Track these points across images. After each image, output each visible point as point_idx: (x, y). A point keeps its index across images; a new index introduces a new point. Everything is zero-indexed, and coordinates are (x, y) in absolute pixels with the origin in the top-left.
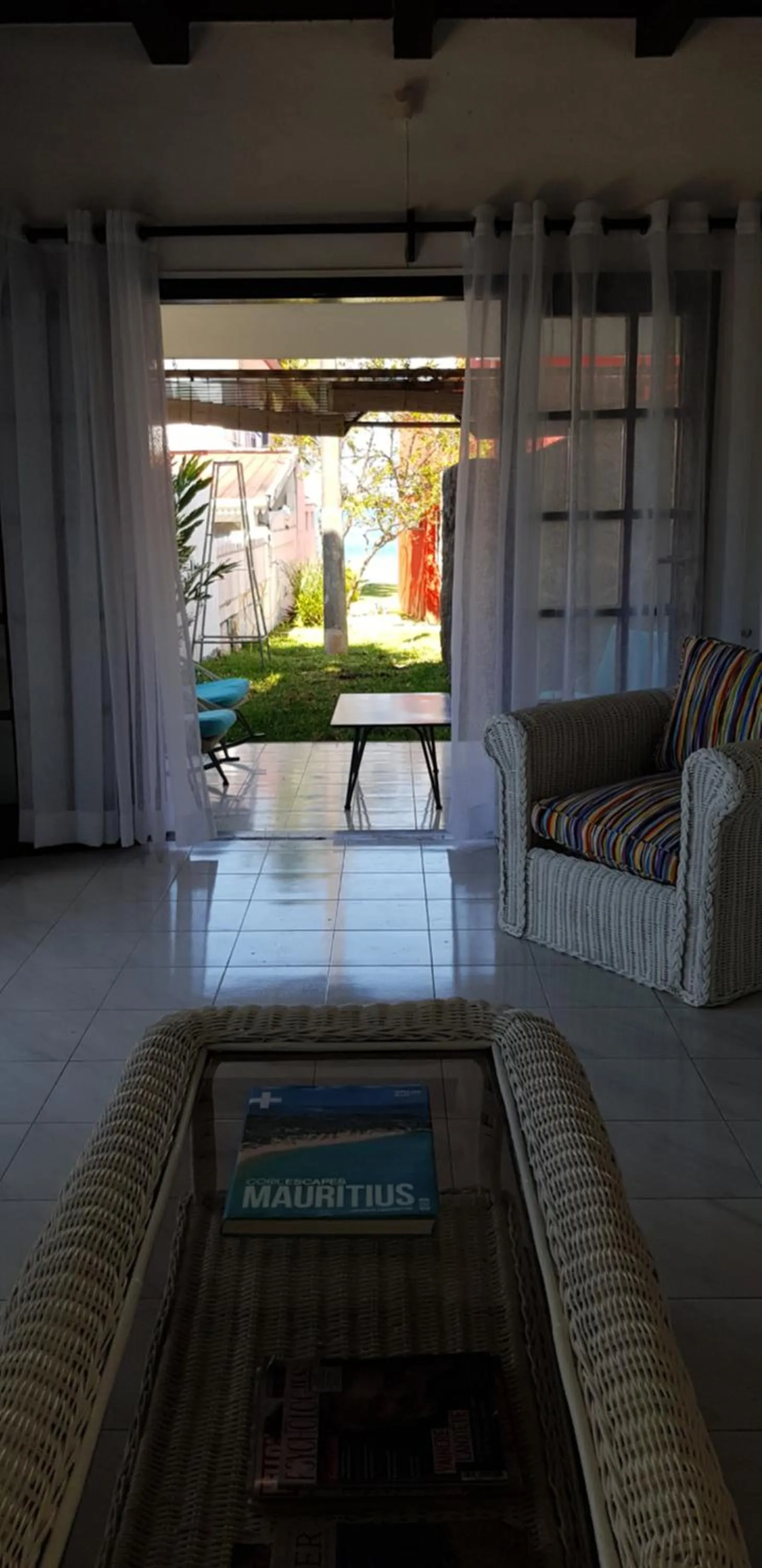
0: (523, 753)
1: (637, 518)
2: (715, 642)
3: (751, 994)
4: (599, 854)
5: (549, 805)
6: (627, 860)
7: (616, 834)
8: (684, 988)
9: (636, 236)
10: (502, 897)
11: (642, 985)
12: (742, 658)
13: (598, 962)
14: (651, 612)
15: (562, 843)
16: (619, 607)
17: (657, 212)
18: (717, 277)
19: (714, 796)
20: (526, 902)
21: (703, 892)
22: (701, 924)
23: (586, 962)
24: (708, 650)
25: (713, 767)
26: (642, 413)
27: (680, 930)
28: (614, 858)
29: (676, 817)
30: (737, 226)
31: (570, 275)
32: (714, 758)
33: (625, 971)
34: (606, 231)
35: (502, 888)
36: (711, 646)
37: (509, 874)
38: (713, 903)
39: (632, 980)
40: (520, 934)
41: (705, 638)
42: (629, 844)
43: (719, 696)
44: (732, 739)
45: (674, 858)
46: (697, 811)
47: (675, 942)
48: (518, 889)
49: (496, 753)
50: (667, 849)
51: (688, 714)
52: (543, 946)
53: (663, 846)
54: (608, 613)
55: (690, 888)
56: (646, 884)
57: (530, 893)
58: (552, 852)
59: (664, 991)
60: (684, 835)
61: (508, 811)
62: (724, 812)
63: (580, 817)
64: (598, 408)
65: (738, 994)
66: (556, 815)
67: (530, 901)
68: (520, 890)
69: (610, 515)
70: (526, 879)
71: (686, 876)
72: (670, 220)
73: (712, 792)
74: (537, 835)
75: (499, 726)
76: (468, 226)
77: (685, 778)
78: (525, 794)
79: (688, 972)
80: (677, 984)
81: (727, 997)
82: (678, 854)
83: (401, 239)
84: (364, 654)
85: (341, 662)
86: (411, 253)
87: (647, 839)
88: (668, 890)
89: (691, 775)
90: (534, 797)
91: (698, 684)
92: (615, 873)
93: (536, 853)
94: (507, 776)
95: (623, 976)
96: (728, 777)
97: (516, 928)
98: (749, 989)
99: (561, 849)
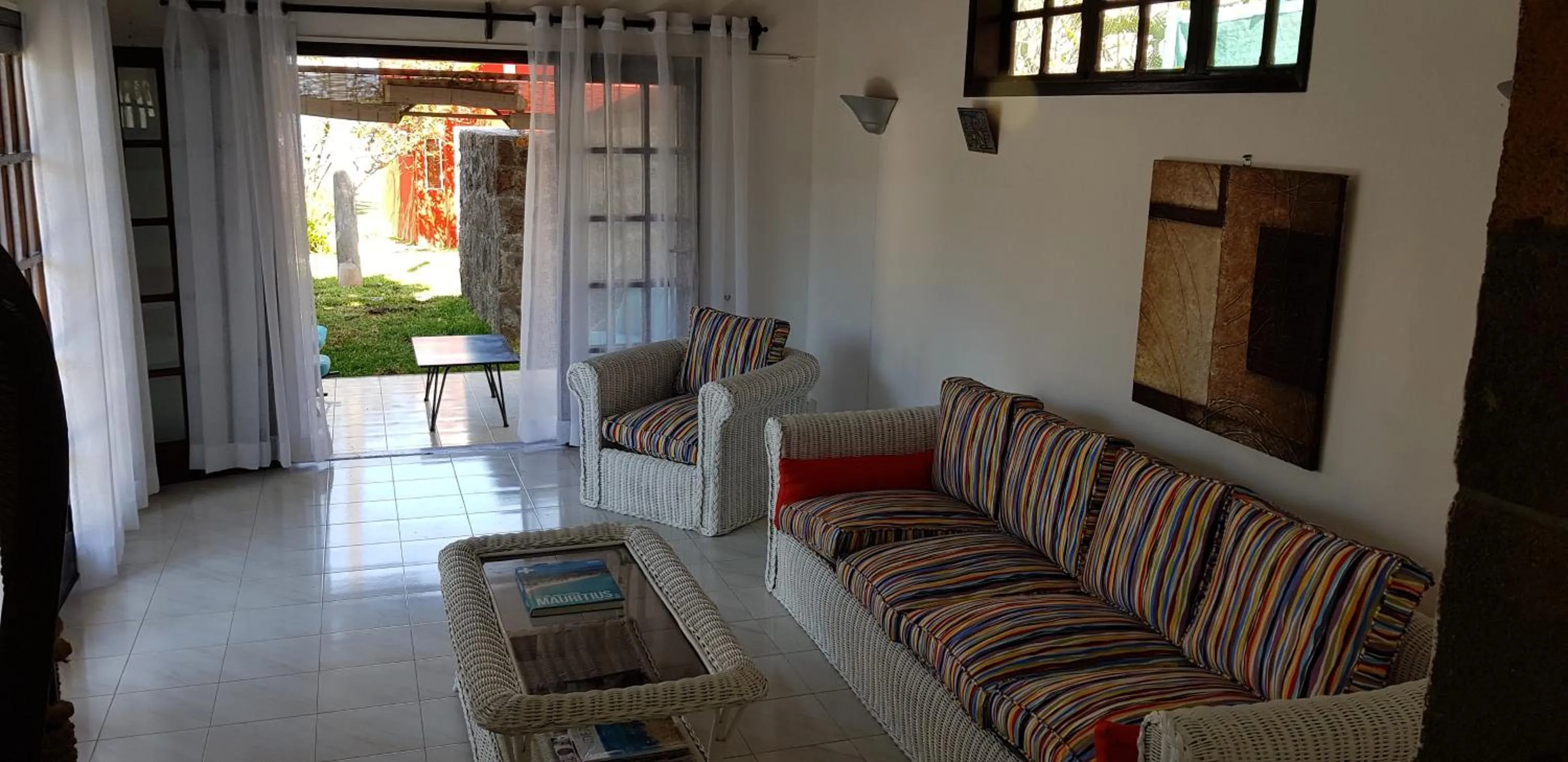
0: (596, 387)
1: (653, 221)
2: (711, 311)
3: (741, 527)
4: (648, 449)
5: (614, 420)
6: (666, 452)
7: (658, 436)
8: (702, 527)
9: (645, 30)
10: (582, 482)
11: (677, 528)
12: (727, 322)
13: (649, 518)
14: (666, 283)
15: (623, 444)
16: (644, 281)
17: (659, 18)
18: (699, 61)
19: (718, 409)
20: (600, 484)
21: (712, 467)
22: (712, 485)
23: (641, 519)
24: (707, 315)
25: (716, 393)
26: (654, 151)
27: (700, 491)
28: (658, 451)
29: (695, 423)
30: (711, 29)
31: (602, 55)
32: (716, 388)
33: (667, 521)
34: (625, 28)
35: (583, 476)
36: (709, 313)
37: (587, 466)
38: (718, 474)
39: (671, 526)
40: (596, 506)
41: (704, 308)
42: (667, 440)
43: (715, 346)
44: (723, 375)
45: (695, 448)
46: (707, 420)
47: (697, 499)
48: (594, 475)
49: (577, 388)
50: (690, 442)
51: (696, 358)
52: (612, 512)
53: (688, 441)
54: (636, 285)
55: (705, 466)
56: (677, 466)
57: (602, 478)
58: (616, 451)
59: (691, 530)
60: (700, 434)
61: (586, 426)
62: (723, 419)
63: (635, 426)
64: (625, 147)
65: (733, 528)
66: (619, 426)
67: (602, 483)
68: (596, 476)
69: (635, 219)
70: (599, 470)
71: (702, 458)
72: (668, 24)
73: (716, 408)
74: (606, 440)
75: (579, 370)
76: (531, 18)
77: (700, 400)
78: (598, 414)
79: (705, 515)
80: (699, 524)
81: (726, 531)
82: (697, 445)
83: (482, 23)
84: (379, 286)
85: (361, 296)
86: (489, 33)
87: (678, 438)
88: (692, 467)
89: (703, 398)
90: (603, 416)
91: (702, 338)
92: (657, 460)
93: (606, 451)
94: (585, 402)
95: (664, 524)
96: (725, 399)
97: (593, 502)
98: (739, 524)
99: (621, 448)
